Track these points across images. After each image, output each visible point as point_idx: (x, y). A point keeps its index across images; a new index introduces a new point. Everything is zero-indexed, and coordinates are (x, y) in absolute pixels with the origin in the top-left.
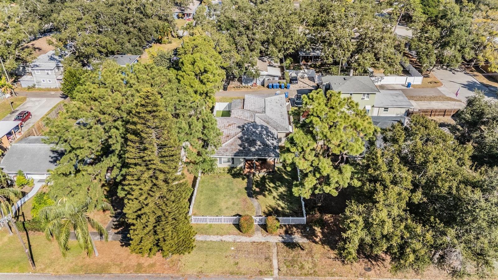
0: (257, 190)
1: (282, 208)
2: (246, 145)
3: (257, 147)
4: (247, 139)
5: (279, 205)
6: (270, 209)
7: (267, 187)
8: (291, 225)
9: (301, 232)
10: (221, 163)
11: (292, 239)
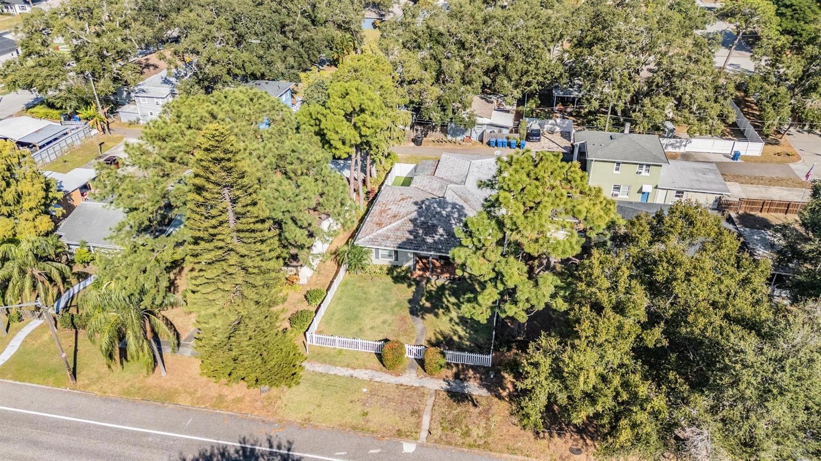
0: (428, 305)
1: (460, 337)
2: (421, 232)
3: (437, 237)
4: (423, 223)
5: (455, 332)
6: (440, 337)
7: (443, 303)
8: (467, 365)
9: (481, 379)
10: (377, 257)
11: (464, 387)
